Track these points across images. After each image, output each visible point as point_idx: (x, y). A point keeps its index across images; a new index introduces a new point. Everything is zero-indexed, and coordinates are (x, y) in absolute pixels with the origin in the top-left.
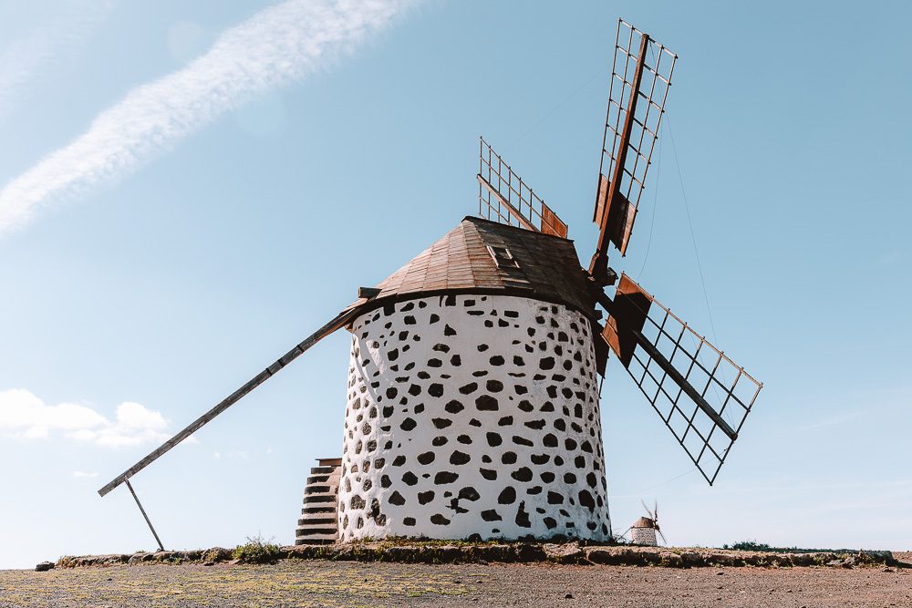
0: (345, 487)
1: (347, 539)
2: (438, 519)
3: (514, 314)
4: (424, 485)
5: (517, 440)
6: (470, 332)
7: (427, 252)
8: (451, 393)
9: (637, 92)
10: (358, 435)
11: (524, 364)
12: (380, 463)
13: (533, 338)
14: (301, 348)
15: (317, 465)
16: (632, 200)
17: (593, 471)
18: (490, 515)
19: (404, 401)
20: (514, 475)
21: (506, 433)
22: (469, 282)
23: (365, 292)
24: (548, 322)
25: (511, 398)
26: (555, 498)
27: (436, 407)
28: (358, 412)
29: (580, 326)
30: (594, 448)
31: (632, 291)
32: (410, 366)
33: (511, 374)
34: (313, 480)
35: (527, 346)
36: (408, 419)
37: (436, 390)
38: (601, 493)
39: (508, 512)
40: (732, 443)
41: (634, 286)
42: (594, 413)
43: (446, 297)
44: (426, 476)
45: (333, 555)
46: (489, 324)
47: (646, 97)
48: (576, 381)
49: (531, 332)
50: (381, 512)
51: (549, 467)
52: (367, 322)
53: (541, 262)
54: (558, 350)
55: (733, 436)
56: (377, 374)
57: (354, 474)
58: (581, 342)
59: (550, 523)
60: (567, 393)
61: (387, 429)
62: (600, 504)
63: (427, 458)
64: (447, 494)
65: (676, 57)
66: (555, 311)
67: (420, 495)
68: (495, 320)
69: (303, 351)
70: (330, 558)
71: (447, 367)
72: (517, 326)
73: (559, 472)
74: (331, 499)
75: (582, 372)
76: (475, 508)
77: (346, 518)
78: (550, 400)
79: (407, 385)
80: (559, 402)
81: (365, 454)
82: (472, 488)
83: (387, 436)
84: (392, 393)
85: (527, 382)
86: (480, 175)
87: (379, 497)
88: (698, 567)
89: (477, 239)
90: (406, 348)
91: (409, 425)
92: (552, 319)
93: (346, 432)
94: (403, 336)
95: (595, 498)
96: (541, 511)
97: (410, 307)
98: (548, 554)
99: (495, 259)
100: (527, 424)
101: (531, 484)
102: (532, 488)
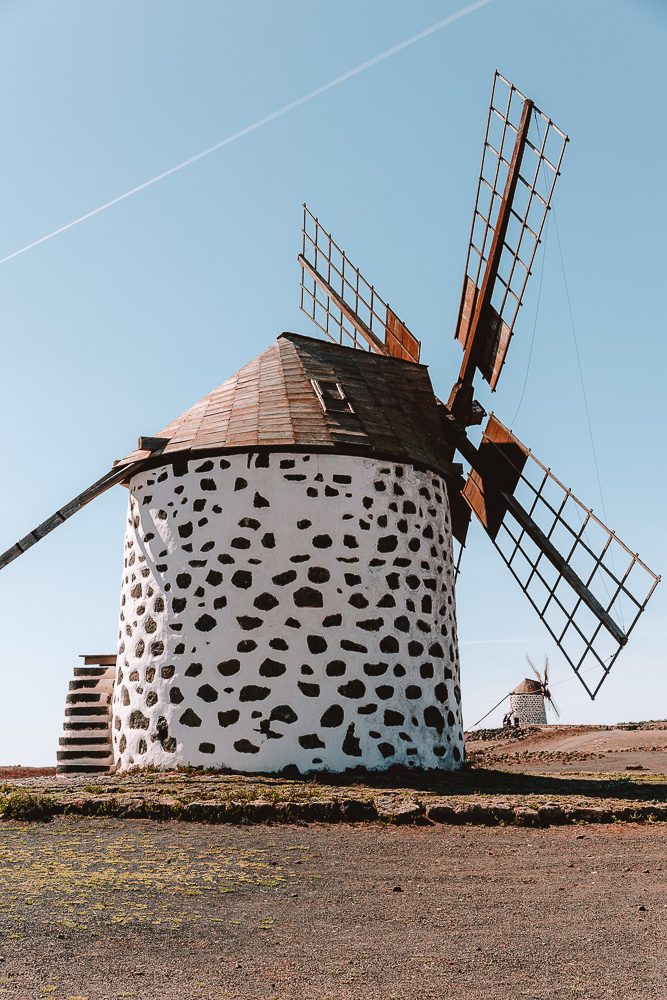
0: (123, 698)
1: (125, 767)
2: (243, 746)
3: (346, 480)
4: (226, 703)
5: (347, 645)
6: (287, 502)
7: (229, 385)
8: (262, 584)
9: (516, 176)
10: (139, 632)
11: (357, 546)
12: (168, 672)
13: (370, 511)
14: (61, 516)
15: (81, 664)
16: (507, 317)
17: (443, 681)
18: (310, 741)
19: (200, 592)
20: (342, 690)
21: (332, 636)
22: (286, 436)
23: (147, 443)
24: (389, 489)
25: (340, 591)
26: (393, 718)
27: (242, 602)
28: (139, 602)
29: (432, 490)
30: (446, 651)
31: (503, 440)
32: (209, 546)
33: (340, 559)
34: (77, 685)
35: (361, 521)
36: (205, 616)
37: (243, 580)
38: (453, 706)
39: (334, 737)
40: (621, 648)
41: (506, 434)
42: (447, 605)
43: (256, 456)
44: (229, 690)
45: (120, 812)
46: (312, 492)
47: (528, 185)
48: (425, 565)
49: (368, 502)
50: (170, 734)
51: (388, 678)
52: (150, 483)
53: (383, 401)
54: (403, 526)
55: (622, 640)
56: (164, 553)
57: (135, 683)
58: (433, 512)
59: (387, 750)
60: (413, 582)
61: (177, 627)
62: (451, 722)
63: (229, 668)
64: (256, 715)
65: (567, 140)
66: (399, 473)
67: (221, 715)
68: (320, 487)
69: (64, 519)
70: (116, 815)
71: (257, 549)
72: (349, 495)
73: (399, 685)
74: (102, 711)
75: (434, 552)
76: (290, 732)
77: (124, 739)
78: (390, 592)
79: (204, 572)
80: (401, 594)
81: (147, 658)
82: (288, 706)
83: (177, 637)
84: (184, 581)
85: (360, 569)
86: (302, 256)
87: (167, 715)
88: (558, 825)
89: (297, 368)
90: (203, 522)
91: (206, 624)
92: (396, 485)
93: (122, 626)
94: (199, 505)
95: (445, 715)
96: (375, 735)
97: (208, 467)
98: (380, 811)
99: (321, 400)
100: (359, 624)
101: (363, 702)
102: (365, 706)
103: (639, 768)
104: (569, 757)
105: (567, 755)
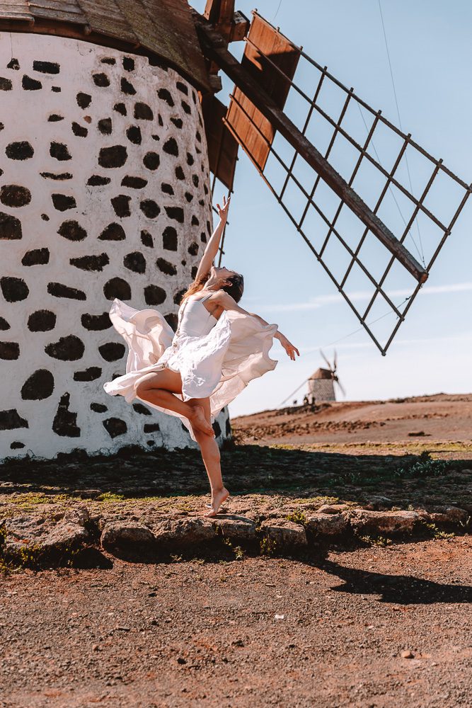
3: (52, 68)
5: (57, 290)
11: (70, 158)
13: (87, 112)
18: (6, 421)
20: (50, 350)
21: (36, 278)
24: (115, 85)
25: (45, 217)
29: (176, 95)
33: (45, 175)
35: (75, 126)
39: (42, 412)
40: (419, 287)
42: (199, 243)
46: (4, 84)
48: (167, 189)
49: (84, 100)
54: (134, 135)
55: (421, 276)
58: (178, 123)
59: (115, 427)
60: (150, 209)
66: (129, 65)
68: (15, 77)
72: (56, 89)
75: (179, 173)
78: (117, 220)
80: (134, 224)
85: (76, 188)
92: (124, 81)
96: (98, 407)
100: (74, 262)
101: (82, 365)
102: (84, 370)
103: (421, 434)
104: (354, 426)
105: (352, 424)
